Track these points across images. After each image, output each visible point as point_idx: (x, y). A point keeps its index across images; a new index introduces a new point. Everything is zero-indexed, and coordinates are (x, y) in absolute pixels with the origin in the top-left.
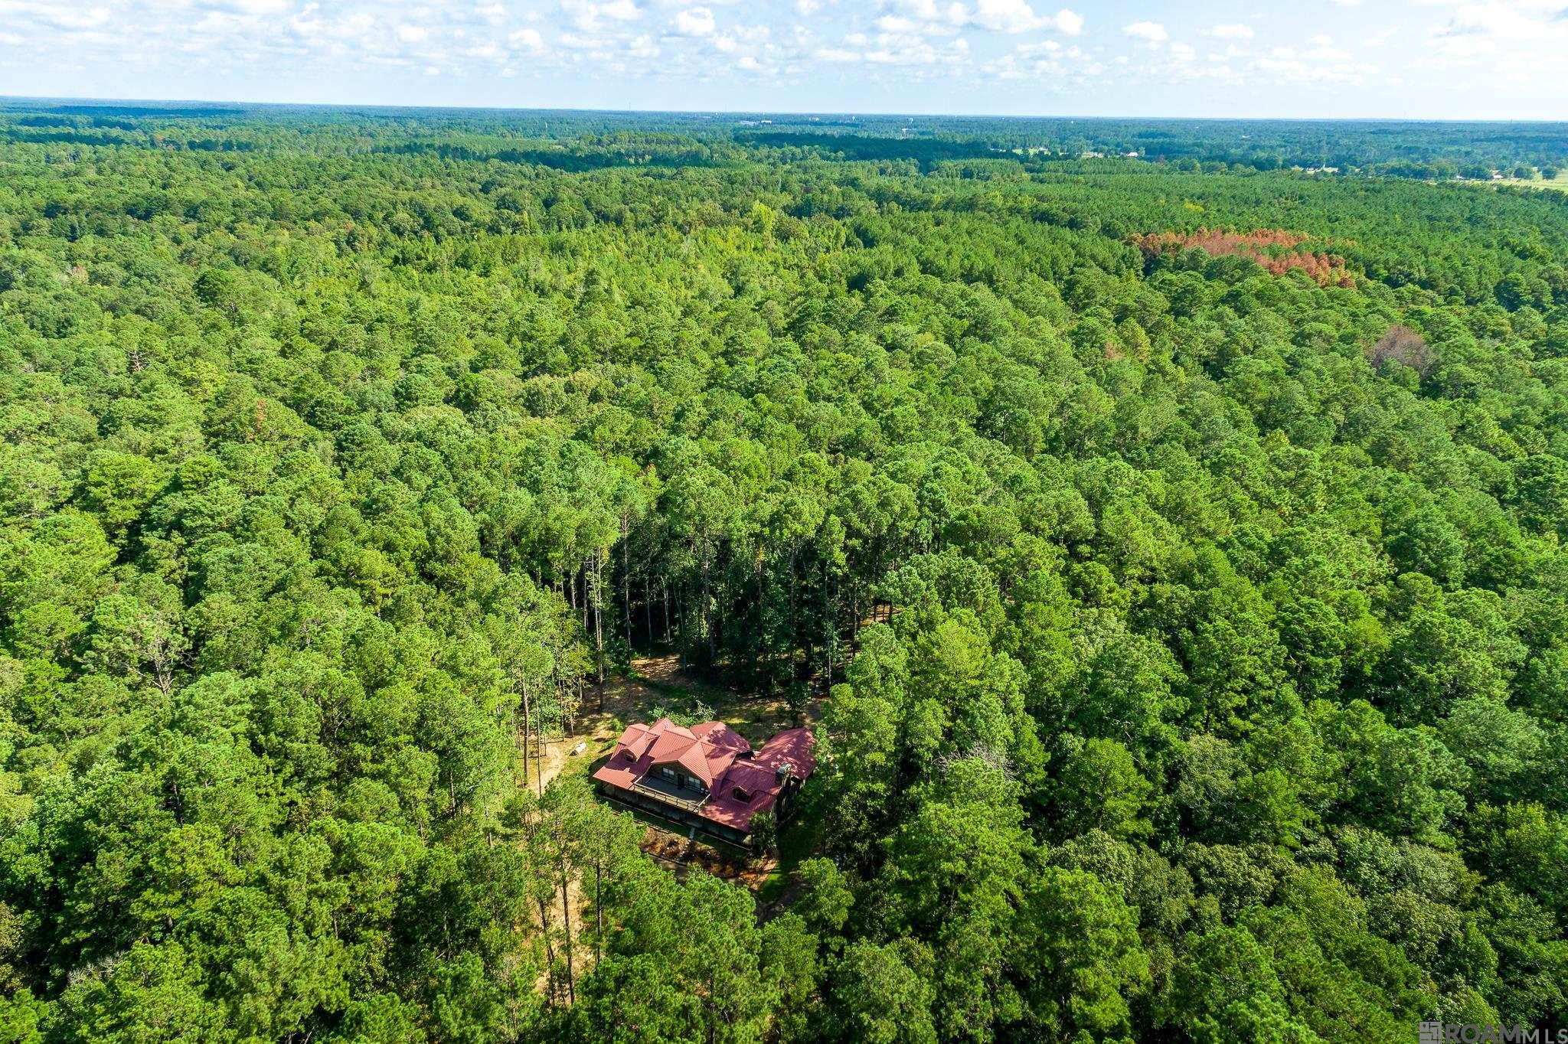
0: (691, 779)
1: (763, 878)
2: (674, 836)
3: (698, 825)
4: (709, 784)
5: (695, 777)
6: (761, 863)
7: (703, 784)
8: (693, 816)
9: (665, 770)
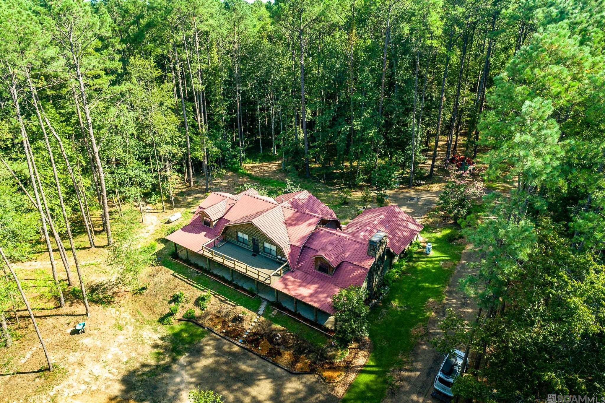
0: (267, 245)
1: (352, 377)
2: (241, 310)
3: (272, 299)
4: (287, 251)
5: (272, 242)
6: (347, 355)
7: (279, 250)
8: (266, 288)
9: (240, 234)
